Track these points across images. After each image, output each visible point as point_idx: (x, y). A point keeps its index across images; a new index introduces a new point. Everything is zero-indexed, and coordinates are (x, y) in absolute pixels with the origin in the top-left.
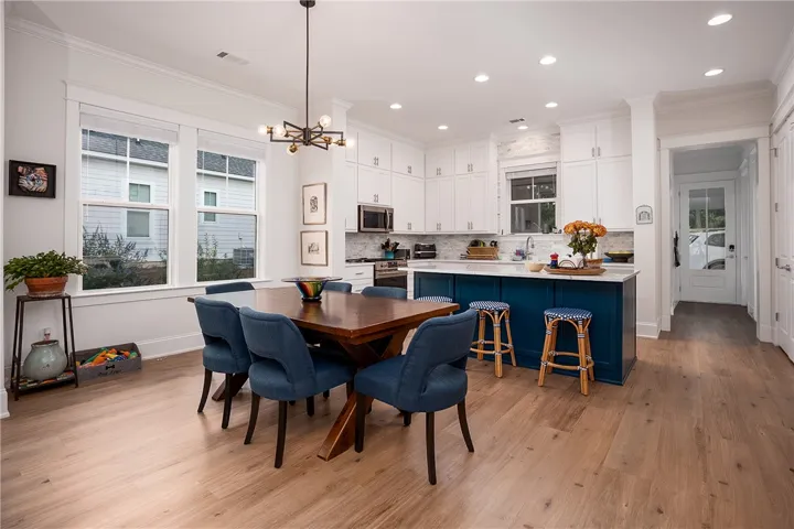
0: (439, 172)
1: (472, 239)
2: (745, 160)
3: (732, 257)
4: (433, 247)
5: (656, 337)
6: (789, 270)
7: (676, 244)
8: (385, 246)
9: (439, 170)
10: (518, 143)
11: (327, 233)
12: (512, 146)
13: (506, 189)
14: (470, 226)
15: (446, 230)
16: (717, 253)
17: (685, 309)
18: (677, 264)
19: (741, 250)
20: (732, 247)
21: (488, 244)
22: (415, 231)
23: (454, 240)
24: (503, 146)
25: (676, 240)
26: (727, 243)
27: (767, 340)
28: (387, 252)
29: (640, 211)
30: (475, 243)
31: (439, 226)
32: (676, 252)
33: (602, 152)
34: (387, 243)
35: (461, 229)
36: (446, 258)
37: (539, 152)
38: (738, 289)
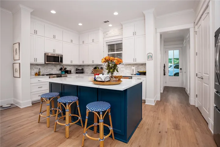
0: (83, 42)
1: (95, 66)
2: (185, 40)
3: (181, 72)
4: (82, 69)
5: (154, 105)
6: (202, 79)
7: (164, 68)
8: (61, 69)
9: (83, 41)
10: (110, 32)
11: (20, 64)
12: (108, 33)
13: (106, 49)
14: (93, 61)
15: (86, 63)
16: (177, 71)
17: (167, 90)
18: (164, 74)
19: (184, 70)
20: (181, 69)
21: (100, 68)
22: (74, 63)
23: (89, 67)
24: (105, 33)
25: (165, 66)
26: (180, 68)
27: (193, 104)
28: (62, 71)
29: (148, 55)
30: (95, 68)
31: (83, 61)
32: (164, 70)
33: (137, 34)
34: (61, 68)
35: (90, 63)
36: (87, 73)
37: (116, 35)
38: (183, 83)
